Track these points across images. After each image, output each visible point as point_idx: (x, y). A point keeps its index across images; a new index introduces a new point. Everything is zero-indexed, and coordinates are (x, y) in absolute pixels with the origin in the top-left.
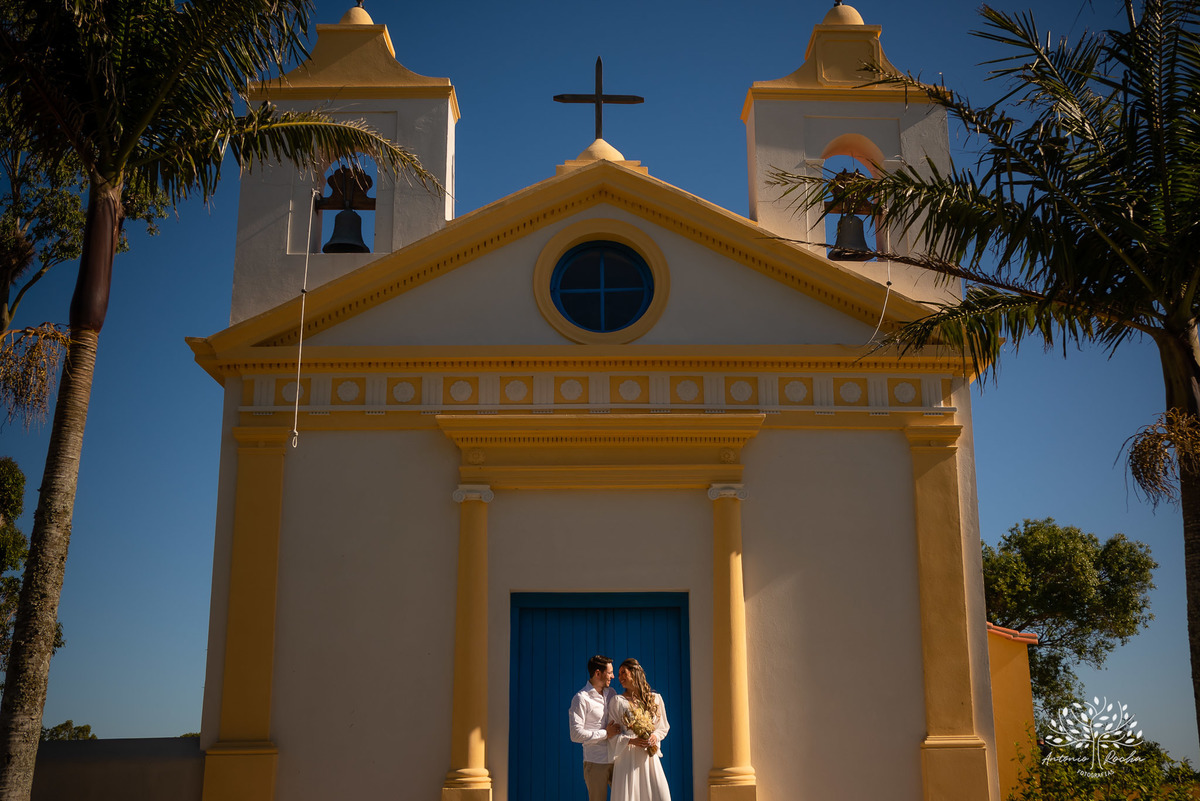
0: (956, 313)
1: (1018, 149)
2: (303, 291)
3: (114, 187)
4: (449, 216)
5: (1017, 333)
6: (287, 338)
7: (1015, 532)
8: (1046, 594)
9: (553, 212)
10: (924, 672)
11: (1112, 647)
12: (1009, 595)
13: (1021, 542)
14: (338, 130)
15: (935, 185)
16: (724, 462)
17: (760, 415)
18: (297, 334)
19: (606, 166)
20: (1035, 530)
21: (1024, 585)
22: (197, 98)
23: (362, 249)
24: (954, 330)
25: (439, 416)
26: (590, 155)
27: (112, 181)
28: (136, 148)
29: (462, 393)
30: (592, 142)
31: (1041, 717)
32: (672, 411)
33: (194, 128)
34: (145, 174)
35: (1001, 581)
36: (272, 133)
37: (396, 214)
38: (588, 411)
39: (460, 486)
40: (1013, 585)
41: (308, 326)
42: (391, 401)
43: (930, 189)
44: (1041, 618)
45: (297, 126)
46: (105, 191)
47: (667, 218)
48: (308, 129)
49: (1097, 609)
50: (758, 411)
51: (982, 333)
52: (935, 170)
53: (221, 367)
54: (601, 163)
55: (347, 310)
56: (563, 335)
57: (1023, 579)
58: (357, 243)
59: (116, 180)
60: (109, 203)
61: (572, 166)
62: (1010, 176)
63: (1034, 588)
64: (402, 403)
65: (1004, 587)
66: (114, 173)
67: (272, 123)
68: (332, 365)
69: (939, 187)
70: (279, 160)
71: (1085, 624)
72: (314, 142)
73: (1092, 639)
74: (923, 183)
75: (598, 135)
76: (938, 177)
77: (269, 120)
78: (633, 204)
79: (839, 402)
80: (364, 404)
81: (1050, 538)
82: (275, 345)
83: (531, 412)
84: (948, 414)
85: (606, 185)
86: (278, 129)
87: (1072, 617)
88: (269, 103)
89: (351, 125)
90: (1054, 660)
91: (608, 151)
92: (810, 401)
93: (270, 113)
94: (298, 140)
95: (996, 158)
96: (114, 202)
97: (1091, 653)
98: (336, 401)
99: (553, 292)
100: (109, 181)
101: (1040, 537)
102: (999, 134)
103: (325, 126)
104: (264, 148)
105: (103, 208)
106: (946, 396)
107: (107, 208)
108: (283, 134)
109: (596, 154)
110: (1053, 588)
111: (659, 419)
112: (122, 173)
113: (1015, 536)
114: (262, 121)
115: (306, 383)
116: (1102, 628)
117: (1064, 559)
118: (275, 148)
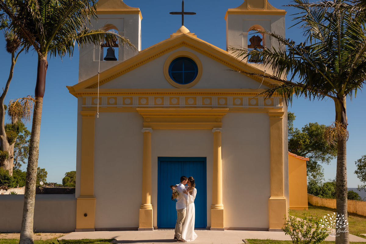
0: (281, 87)
1: (296, 49)
2: (99, 73)
3: (45, 56)
4: (140, 50)
5: (297, 93)
6: (94, 86)
7: (306, 126)
8: (314, 144)
9: (169, 49)
10: (270, 180)
11: (333, 158)
12: (303, 145)
13: (308, 129)
14: (106, 34)
15: (275, 54)
16: (217, 122)
17: (227, 109)
18: (97, 85)
19: (184, 36)
20: (312, 126)
21: (308, 142)
22: (66, 31)
23: (115, 59)
24: (280, 91)
25: (137, 109)
26: (180, 31)
27: (44, 55)
28: (50, 44)
29: (144, 102)
30: (181, 27)
31: (311, 178)
32: (203, 107)
33: (66, 39)
34: (53, 51)
35: (301, 141)
36: (88, 36)
37: (124, 49)
38: (179, 107)
39: (143, 128)
40: (304, 142)
41: (100, 82)
42: (124, 104)
43: (273, 55)
44: (312, 150)
45: (95, 34)
46: (42, 58)
47: (202, 51)
48: (98, 34)
49: (328, 149)
50: (227, 108)
51: (288, 93)
52: (275, 50)
53: (76, 94)
54: (183, 35)
55: (111, 78)
56: (172, 85)
57: (307, 140)
58: (113, 58)
59: (45, 54)
60: (43, 61)
61: (175, 35)
62: (294, 56)
63: (310, 142)
64: (127, 105)
65: (302, 143)
66: (44, 52)
67: (87, 34)
68: (107, 94)
69: (275, 55)
70: (90, 43)
71: (325, 152)
72: (100, 38)
73: (327, 156)
74: (272, 53)
75: (183, 25)
76: (276, 52)
77: (87, 33)
78: (192, 47)
79: (250, 105)
80: (116, 105)
81: (316, 128)
82: (91, 88)
83: (163, 107)
84: (281, 108)
85: (185, 41)
86: (89, 35)
87: (321, 150)
88: (87, 28)
89: (110, 32)
90: (315, 163)
91: (185, 30)
92: (242, 104)
93: (87, 31)
94: (95, 38)
95: (290, 51)
96: (45, 61)
97: (326, 160)
98: (109, 104)
99: (169, 72)
100: (43, 55)
101: (314, 128)
102: (291, 45)
103: (103, 33)
104: (86, 40)
105: (42, 63)
106: (280, 103)
107: (43, 62)
108: (91, 36)
109: (182, 31)
110: (316, 142)
111: (199, 110)
112: (47, 52)
113: (306, 128)
114: (85, 34)
115: (100, 99)
116: (330, 153)
117: (320, 134)
118: (89, 40)
